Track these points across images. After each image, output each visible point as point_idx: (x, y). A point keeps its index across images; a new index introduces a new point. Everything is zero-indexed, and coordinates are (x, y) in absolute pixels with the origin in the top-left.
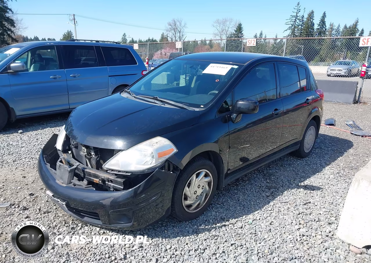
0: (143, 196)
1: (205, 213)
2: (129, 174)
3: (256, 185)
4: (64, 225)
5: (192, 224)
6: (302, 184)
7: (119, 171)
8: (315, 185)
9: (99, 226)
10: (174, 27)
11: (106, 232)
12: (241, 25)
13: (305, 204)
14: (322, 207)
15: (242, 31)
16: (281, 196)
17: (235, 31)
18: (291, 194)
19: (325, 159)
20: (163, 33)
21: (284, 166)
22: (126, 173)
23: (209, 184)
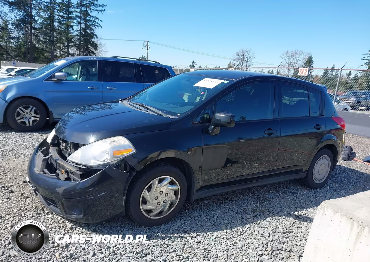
0: (91, 189)
1: (170, 222)
2: (84, 168)
3: (242, 206)
4: (33, 210)
5: (151, 230)
6: (296, 213)
7: (78, 164)
8: (310, 217)
9: (62, 216)
10: (241, 57)
11: (65, 222)
12: (311, 58)
13: (285, 233)
14: (304, 239)
15: (312, 64)
16: (263, 221)
17: (304, 64)
18: (276, 221)
19: (340, 193)
20: (230, 63)
21: (286, 194)
22: (82, 166)
23: (176, 193)
